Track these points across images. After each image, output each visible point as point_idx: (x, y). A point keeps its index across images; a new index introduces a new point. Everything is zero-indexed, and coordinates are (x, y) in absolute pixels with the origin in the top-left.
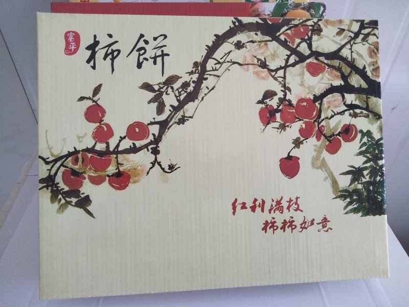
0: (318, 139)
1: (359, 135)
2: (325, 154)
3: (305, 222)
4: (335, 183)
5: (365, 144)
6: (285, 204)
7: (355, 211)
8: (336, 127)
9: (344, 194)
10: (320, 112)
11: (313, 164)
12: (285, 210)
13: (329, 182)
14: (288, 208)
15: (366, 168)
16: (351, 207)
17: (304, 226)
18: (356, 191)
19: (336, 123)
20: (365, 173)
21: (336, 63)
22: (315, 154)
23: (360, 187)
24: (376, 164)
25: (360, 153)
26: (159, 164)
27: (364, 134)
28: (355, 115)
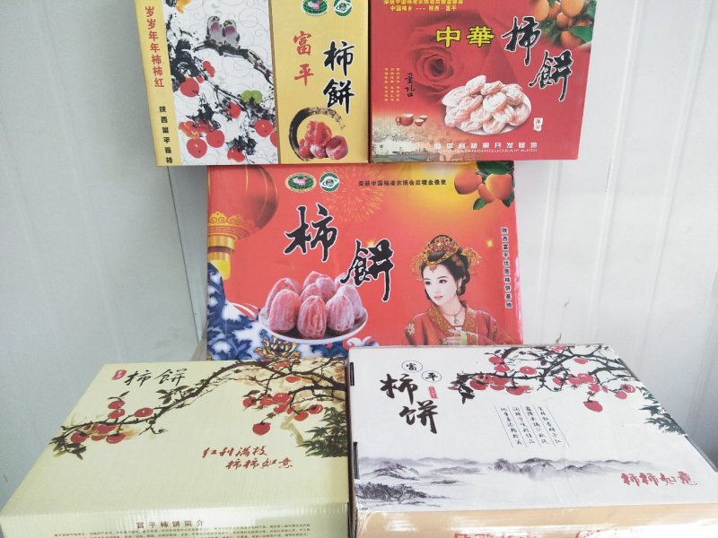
0: (289, 412)
1: (324, 410)
2: (294, 421)
3: (267, 462)
4: (299, 437)
5: (328, 415)
6: (251, 450)
7: (316, 454)
8: (305, 407)
9: (307, 444)
10: (293, 399)
11: (282, 427)
12: (251, 453)
13: (295, 437)
14: (254, 453)
15: (328, 428)
16: (313, 451)
17: (266, 464)
18: (318, 442)
19: (306, 405)
20: (328, 431)
21: (310, 376)
22: (284, 421)
23: (322, 439)
24: (339, 425)
25: (325, 420)
26: (152, 429)
27: (327, 409)
28: (322, 400)
